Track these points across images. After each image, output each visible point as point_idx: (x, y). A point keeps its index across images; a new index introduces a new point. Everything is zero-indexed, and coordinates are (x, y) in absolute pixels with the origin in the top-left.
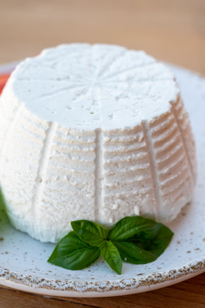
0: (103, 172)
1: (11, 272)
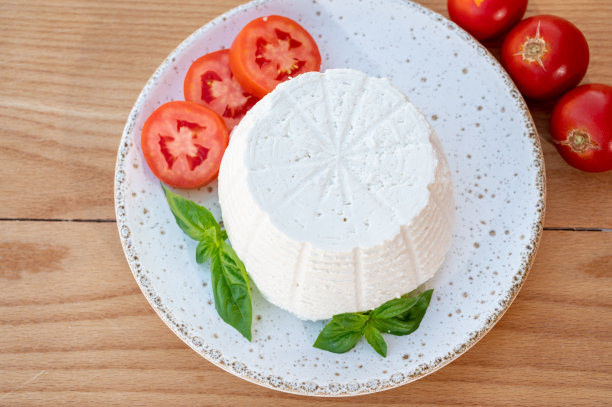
0: (363, 279)
1: (284, 381)
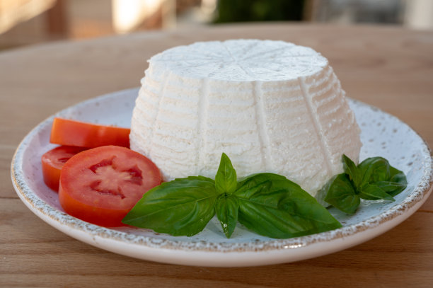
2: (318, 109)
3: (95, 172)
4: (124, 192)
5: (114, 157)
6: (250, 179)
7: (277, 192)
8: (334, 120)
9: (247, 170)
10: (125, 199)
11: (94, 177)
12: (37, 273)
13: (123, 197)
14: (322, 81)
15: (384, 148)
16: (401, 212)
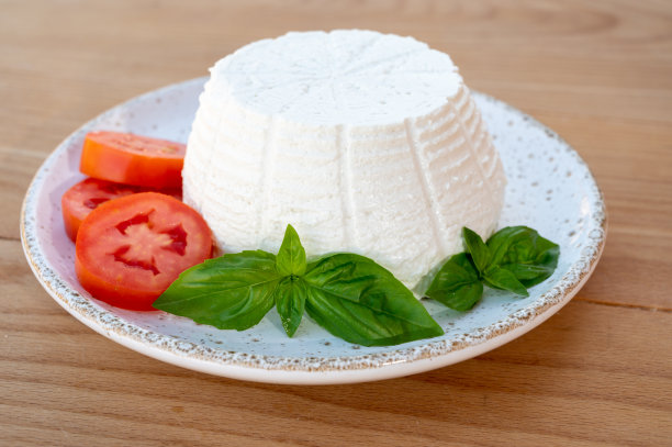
2: (431, 164)
3: (124, 233)
4: (158, 265)
5: (153, 211)
6: (326, 260)
7: (361, 279)
8: (456, 178)
9: (323, 247)
10: (158, 275)
11: (122, 241)
12: (44, 362)
13: (156, 272)
14: (442, 121)
15: (549, 199)
16: (523, 322)
